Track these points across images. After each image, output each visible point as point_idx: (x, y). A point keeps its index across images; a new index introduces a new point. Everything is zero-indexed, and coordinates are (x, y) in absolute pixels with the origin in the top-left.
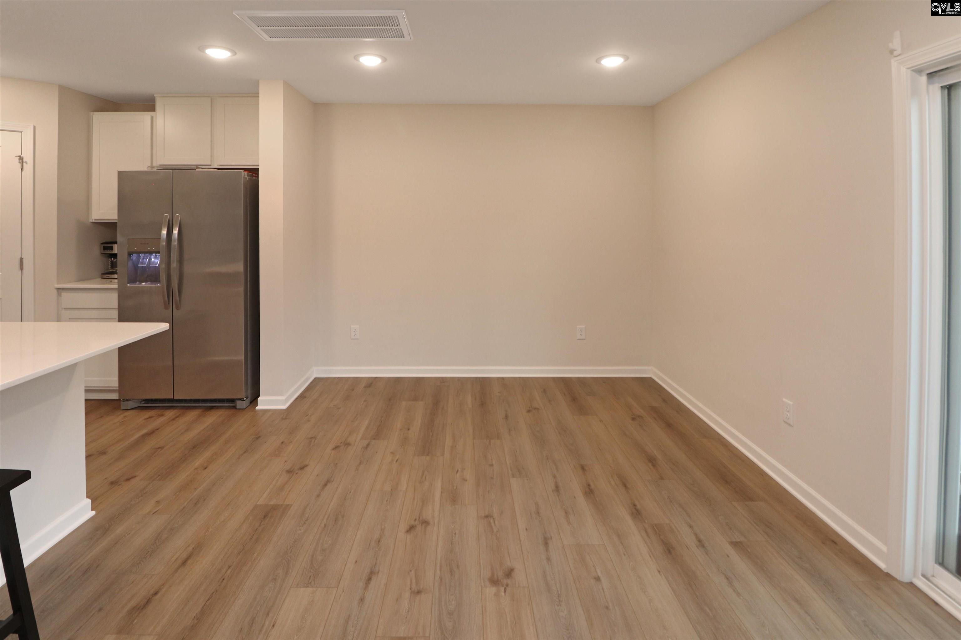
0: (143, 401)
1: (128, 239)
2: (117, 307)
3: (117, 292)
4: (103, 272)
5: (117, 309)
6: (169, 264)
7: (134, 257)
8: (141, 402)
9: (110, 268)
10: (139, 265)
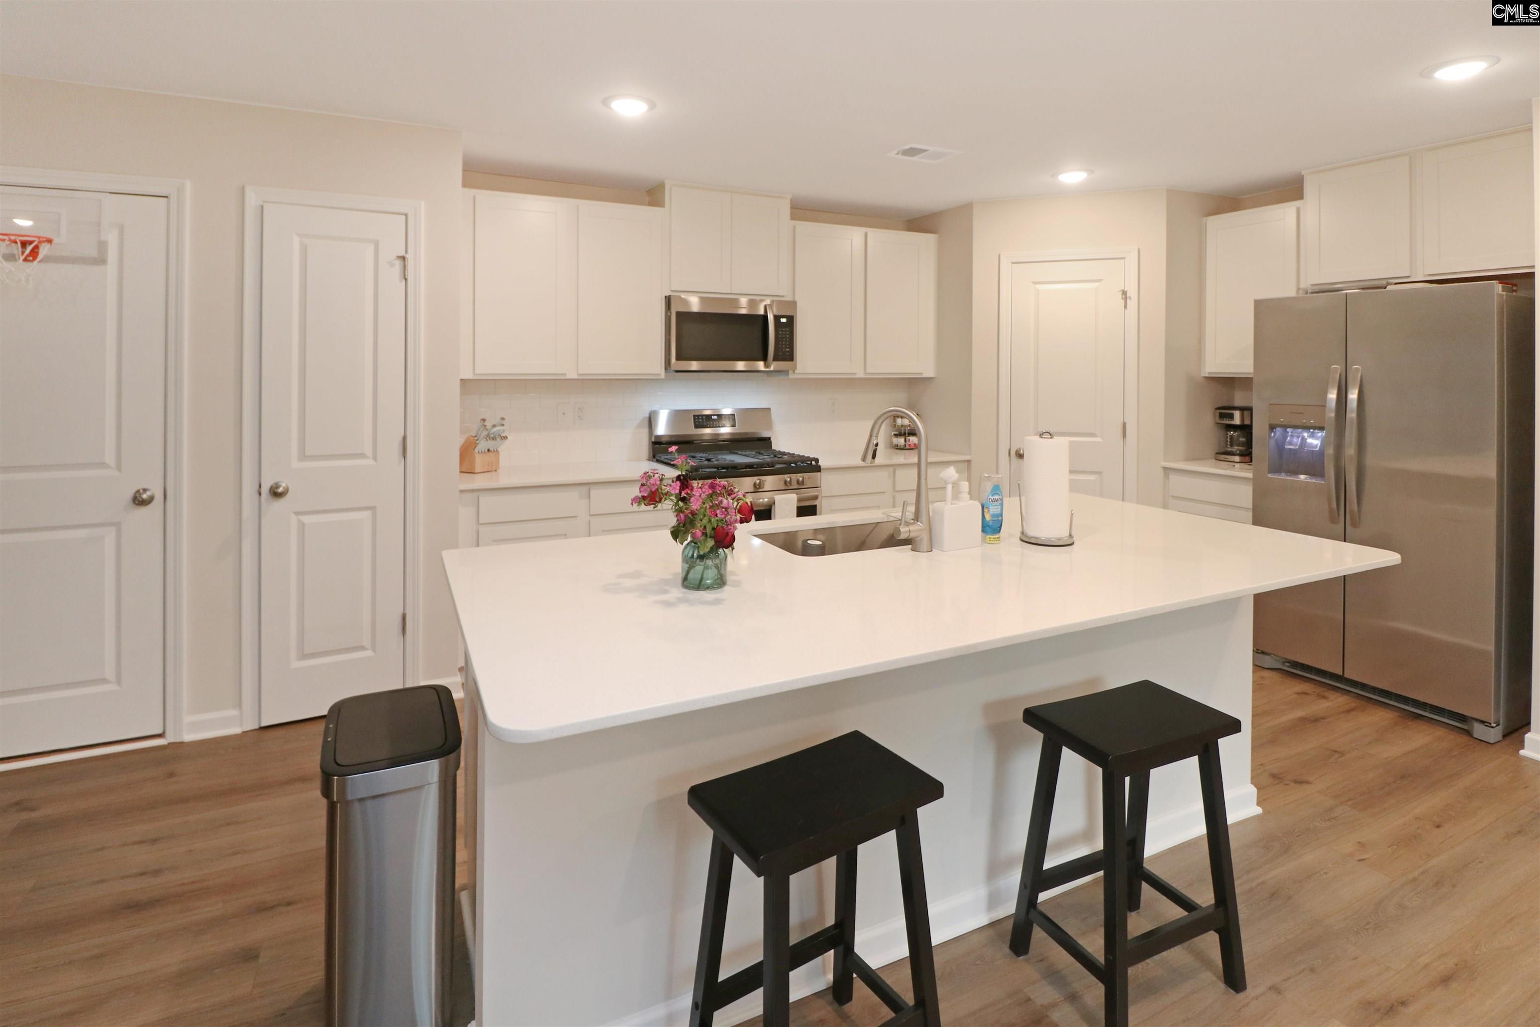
0: (1288, 662)
1: (1270, 404)
2: (1251, 506)
3: (1251, 484)
4: (1217, 451)
5: (1251, 511)
6: (1339, 448)
7: (1279, 431)
8: (1283, 663)
9: (1229, 446)
10: (1286, 447)
